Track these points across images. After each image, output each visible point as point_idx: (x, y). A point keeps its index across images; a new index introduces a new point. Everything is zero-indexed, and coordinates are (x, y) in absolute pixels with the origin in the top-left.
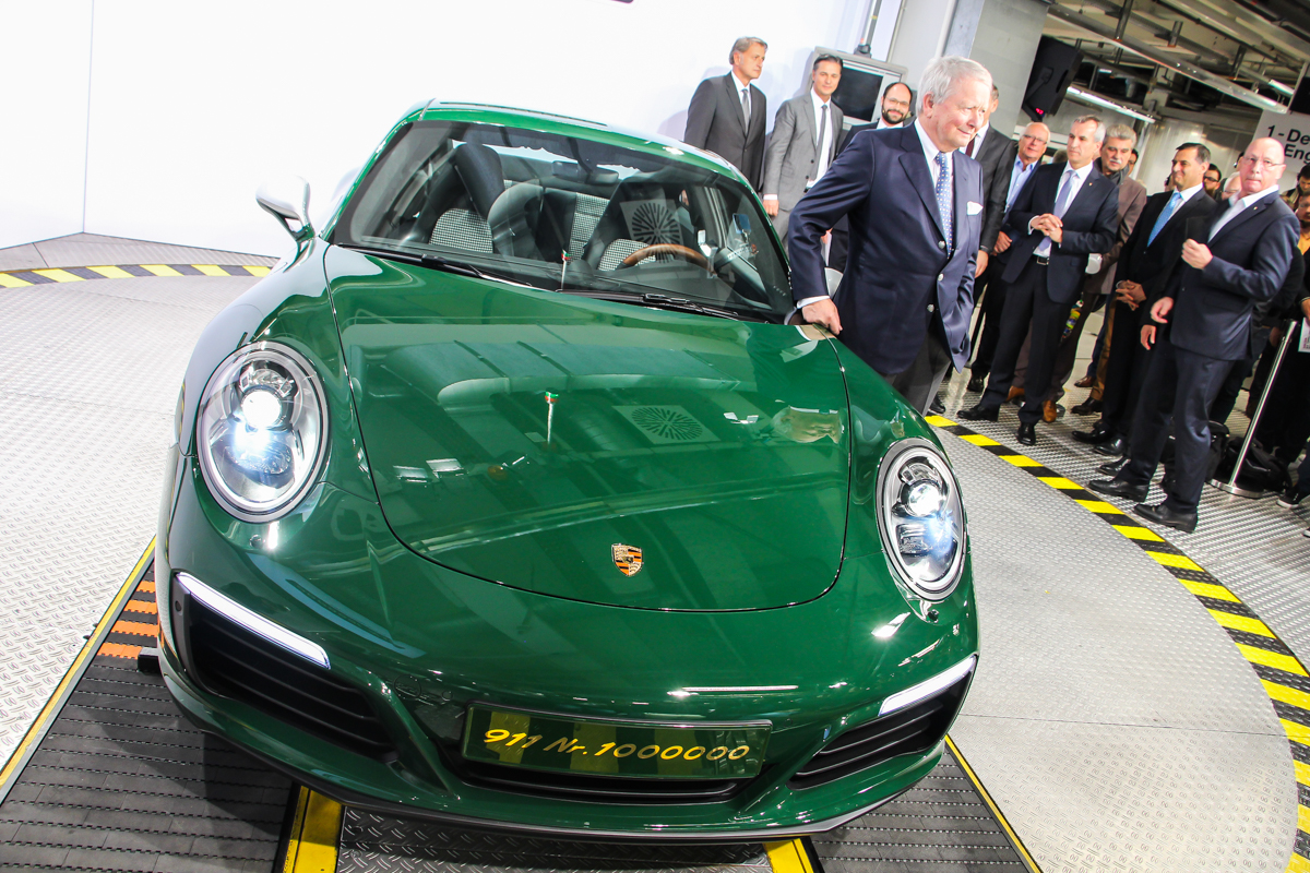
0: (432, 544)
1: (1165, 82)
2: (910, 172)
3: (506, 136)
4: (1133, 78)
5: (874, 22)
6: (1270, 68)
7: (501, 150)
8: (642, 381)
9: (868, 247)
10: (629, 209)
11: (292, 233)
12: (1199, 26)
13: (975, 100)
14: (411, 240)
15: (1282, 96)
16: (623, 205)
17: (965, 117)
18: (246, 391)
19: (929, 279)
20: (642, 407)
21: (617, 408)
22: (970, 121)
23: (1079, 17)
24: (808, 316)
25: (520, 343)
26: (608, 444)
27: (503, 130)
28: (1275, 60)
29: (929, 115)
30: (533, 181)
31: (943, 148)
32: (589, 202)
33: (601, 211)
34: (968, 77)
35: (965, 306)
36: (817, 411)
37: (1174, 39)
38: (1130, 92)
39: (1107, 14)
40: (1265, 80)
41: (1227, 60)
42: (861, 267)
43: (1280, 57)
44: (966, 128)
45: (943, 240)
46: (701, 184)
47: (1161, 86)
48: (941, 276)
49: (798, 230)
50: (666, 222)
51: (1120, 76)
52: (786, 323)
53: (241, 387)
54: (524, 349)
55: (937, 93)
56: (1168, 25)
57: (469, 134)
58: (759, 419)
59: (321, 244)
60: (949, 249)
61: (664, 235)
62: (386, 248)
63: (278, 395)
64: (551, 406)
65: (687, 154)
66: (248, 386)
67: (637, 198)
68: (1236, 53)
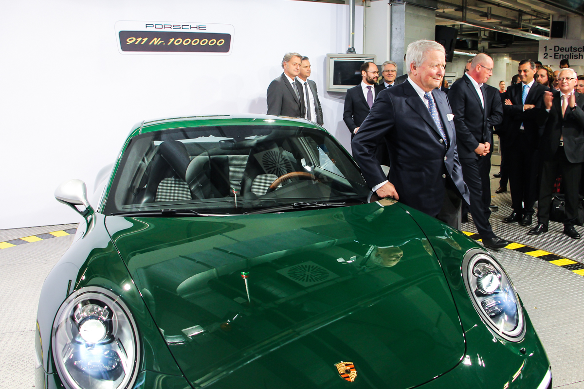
0: (202, 383)
1: (486, 37)
2: (413, 106)
3: (185, 134)
4: (470, 38)
5: (353, 36)
6: (534, 21)
7: (184, 141)
8: (286, 253)
9: (401, 152)
10: (259, 157)
11: (81, 213)
12: (499, 8)
13: (438, 61)
14: (146, 202)
15: (543, 32)
16: (255, 155)
17: (435, 71)
18: (81, 322)
19: (440, 160)
20: (291, 267)
21: (278, 271)
22: (438, 72)
23: (443, 14)
24: (381, 194)
25: (215, 248)
26: (281, 294)
27: (182, 130)
28: (537, 16)
29: (415, 74)
30: (204, 153)
31: (427, 89)
32: (236, 158)
33: (246, 162)
34: (431, 50)
35: (457, 168)
36: (393, 246)
37: (489, 16)
38: (470, 45)
39: (456, 10)
40: (534, 26)
41: (515, 20)
42: (400, 163)
43: (538, 14)
44: (436, 77)
45: (441, 138)
46: (294, 136)
47: (484, 39)
48: (445, 157)
49: (361, 150)
50: (280, 159)
51: (464, 39)
52: (369, 202)
53: (76, 320)
54: (219, 251)
55: (417, 61)
56: (485, 10)
57: (164, 136)
58: (357, 258)
59: (100, 217)
60: (446, 142)
61: (282, 166)
62: (134, 210)
63: (101, 320)
64: (246, 280)
65: (277, 121)
66: (81, 319)
67: (261, 151)
68: (518, 17)
